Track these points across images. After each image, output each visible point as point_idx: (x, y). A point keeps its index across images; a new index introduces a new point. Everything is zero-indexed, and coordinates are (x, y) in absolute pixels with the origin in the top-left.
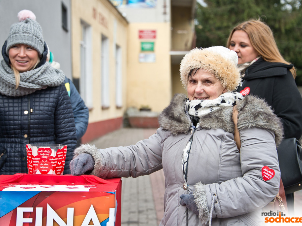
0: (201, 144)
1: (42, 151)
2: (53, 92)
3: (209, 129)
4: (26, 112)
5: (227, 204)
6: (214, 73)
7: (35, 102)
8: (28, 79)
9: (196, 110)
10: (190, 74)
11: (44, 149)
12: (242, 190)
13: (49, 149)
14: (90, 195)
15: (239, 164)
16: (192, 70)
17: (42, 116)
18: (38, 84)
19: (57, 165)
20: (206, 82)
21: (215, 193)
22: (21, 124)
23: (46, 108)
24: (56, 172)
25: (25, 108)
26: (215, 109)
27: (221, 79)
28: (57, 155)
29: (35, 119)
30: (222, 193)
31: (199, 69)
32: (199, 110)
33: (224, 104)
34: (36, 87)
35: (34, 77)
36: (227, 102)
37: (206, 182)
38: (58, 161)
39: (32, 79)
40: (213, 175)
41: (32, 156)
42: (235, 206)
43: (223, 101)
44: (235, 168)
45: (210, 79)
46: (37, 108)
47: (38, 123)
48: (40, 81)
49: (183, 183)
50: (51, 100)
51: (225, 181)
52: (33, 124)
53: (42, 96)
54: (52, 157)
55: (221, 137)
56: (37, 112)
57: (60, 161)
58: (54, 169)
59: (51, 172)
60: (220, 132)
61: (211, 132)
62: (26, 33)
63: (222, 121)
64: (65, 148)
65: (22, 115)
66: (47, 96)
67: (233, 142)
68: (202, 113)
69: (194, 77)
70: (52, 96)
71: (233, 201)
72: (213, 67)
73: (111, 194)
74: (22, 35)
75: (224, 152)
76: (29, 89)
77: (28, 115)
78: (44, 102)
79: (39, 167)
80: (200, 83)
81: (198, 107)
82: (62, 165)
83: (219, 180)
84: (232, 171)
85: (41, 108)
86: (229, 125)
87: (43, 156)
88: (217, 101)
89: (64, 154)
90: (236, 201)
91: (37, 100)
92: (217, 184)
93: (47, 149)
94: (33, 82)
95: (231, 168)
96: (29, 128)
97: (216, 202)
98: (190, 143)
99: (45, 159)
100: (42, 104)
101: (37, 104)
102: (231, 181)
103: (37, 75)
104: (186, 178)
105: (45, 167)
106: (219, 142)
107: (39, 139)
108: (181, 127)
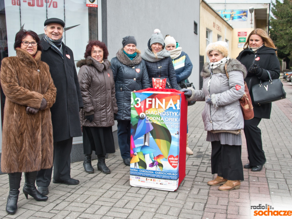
1: (157, 80)
2: (167, 59)
3: (216, 74)
4: (159, 68)
5: (223, 101)
6: (219, 51)
7: (161, 63)
8: (160, 55)
10: (209, 53)
11: (158, 80)
12: (228, 95)
13: (160, 80)
14: (171, 95)
15: (229, 85)
16: (210, 51)
17: (165, 68)
18: (163, 56)
19: (162, 85)
20: (216, 55)
21: (219, 97)
22: (157, 72)
23: (166, 65)
24: (162, 88)
25: (158, 66)
26: (219, 65)
27: (221, 53)
28: (162, 82)
29: (162, 70)
30: (221, 97)
31: (212, 50)
33: (222, 63)
34: (162, 58)
35: (161, 54)
36: (223, 62)
37: (216, 93)
38: (163, 84)
39: (161, 55)
40: (219, 91)
41: (154, 82)
42: (226, 101)
43: (222, 62)
44: (227, 87)
45: (217, 53)
46: (163, 65)
47: (164, 71)
48: (164, 55)
50: (167, 62)
51: (223, 92)
52: (162, 72)
53: (164, 61)
54: (160, 82)
55: (221, 76)
56: (163, 67)
57: (164, 84)
58: (161, 86)
59: (160, 88)
60: (220, 74)
61: (217, 75)
62: (159, 38)
63: (220, 70)
64: (166, 79)
65: (158, 69)
67: (225, 77)
68: (214, 67)
69: (211, 54)
70: (167, 60)
71: (225, 99)
72: (218, 49)
73: (178, 95)
75: (222, 81)
76: (160, 59)
77: (160, 68)
78: (165, 63)
79: (156, 86)
80: (213, 56)
81: (212, 65)
82: (164, 85)
83: (221, 92)
84: (226, 88)
85: (164, 65)
86: (223, 71)
88: (219, 62)
89: (165, 81)
90: (226, 99)
91: (162, 62)
92: (220, 94)
93: (159, 79)
94: (161, 56)
95: (226, 87)
96: (161, 73)
97: (219, 100)
98: (210, 79)
99: (158, 83)
100: (164, 64)
101: (162, 64)
102: (225, 92)
103: (162, 53)
104: (210, 93)
105: (158, 86)
106: (220, 78)
107: (164, 77)
108: (207, 74)
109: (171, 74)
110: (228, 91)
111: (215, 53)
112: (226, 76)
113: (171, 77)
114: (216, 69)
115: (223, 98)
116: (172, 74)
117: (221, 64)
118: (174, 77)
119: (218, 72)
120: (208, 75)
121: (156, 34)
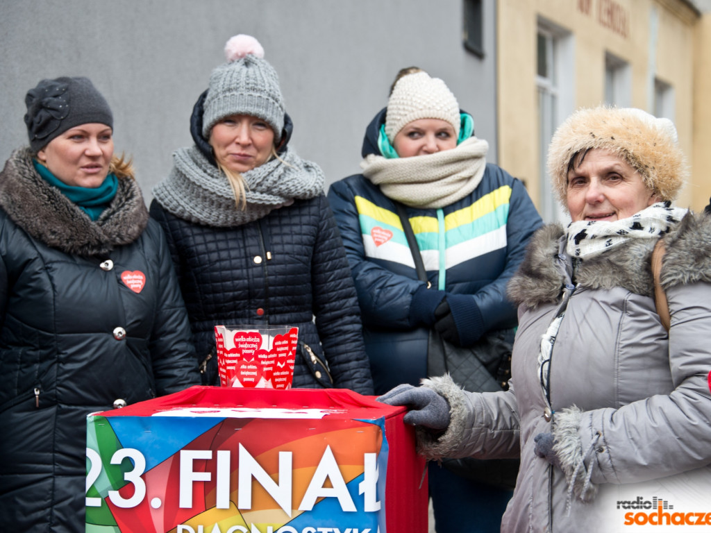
0: (579, 321)
1: (242, 339)
2: (305, 211)
3: (597, 289)
4: (258, 260)
5: (624, 455)
6: (627, 157)
7: (271, 235)
8: (259, 184)
9: (577, 243)
10: (571, 166)
11: (246, 336)
12: (661, 422)
13: (258, 335)
14: (326, 425)
15: (666, 364)
16: (576, 154)
17: (290, 266)
18: (280, 194)
19: (276, 369)
20: (610, 176)
21: (599, 429)
22: (248, 288)
23: (297, 248)
24: (274, 384)
25: (253, 250)
26: (616, 242)
27: (641, 169)
28: (275, 347)
29: (276, 273)
30: (614, 429)
31: (590, 149)
32: (582, 242)
33: (637, 233)
34: (277, 201)
35: (271, 178)
36: (647, 228)
38: (277, 359)
39: (268, 183)
40: (602, 388)
41: (224, 350)
42: (645, 458)
43: (637, 226)
44: (657, 374)
45: (617, 168)
46: (278, 248)
47: (284, 283)
48: (283, 187)
49: (544, 406)
50: (305, 229)
51: (629, 402)
52: (275, 284)
53: (285, 221)
54: (264, 352)
55: (622, 306)
56: (279, 257)
57: (282, 360)
58: (269, 376)
59: (263, 384)
60: (619, 294)
61: (600, 296)
62: (254, 89)
63: (621, 270)
64: (294, 331)
65: (250, 265)
66: (296, 220)
67: (649, 315)
68: (589, 249)
69: (580, 171)
70: (305, 219)
71: (640, 448)
72: (622, 141)
73: (367, 424)
74: (246, 94)
75: (628, 337)
76: (264, 206)
77: (262, 265)
78: (291, 233)
79: (236, 373)
80: (594, 180)
81: (581, 236)
82: (286, 368)
84: (648, 381)
85: (288, 248)
86: (637, 278)
87: (244, 349)
88: (622, 223)
89: (290, 345)
90: (646, 448)
91: (276, 230)
92: (610, 410)
93: (252, 335)
94: (269, 191)
95: (645, 374)
96: (267, 295)
97: (601, 450)
98: (558, 320)
99: (248, 356)
100: (287, 238)
101: (277, 239)
102: (640, 404)
103: (276, 174)
104: (548, 397)
105: (249, 371)
106: (616, 315)
108: (540, 290)
109: (329, 300)
110: (660, 400)
111: (605, 163)
112: (656, 310)
113: (328, 315)
114: (597, 260)
115: (623, 436)
116: (338, 299)
117: (635, 240)
118: (347, 319)
119: (607, 280)
120: (550, 294)
121: (238, 66)
